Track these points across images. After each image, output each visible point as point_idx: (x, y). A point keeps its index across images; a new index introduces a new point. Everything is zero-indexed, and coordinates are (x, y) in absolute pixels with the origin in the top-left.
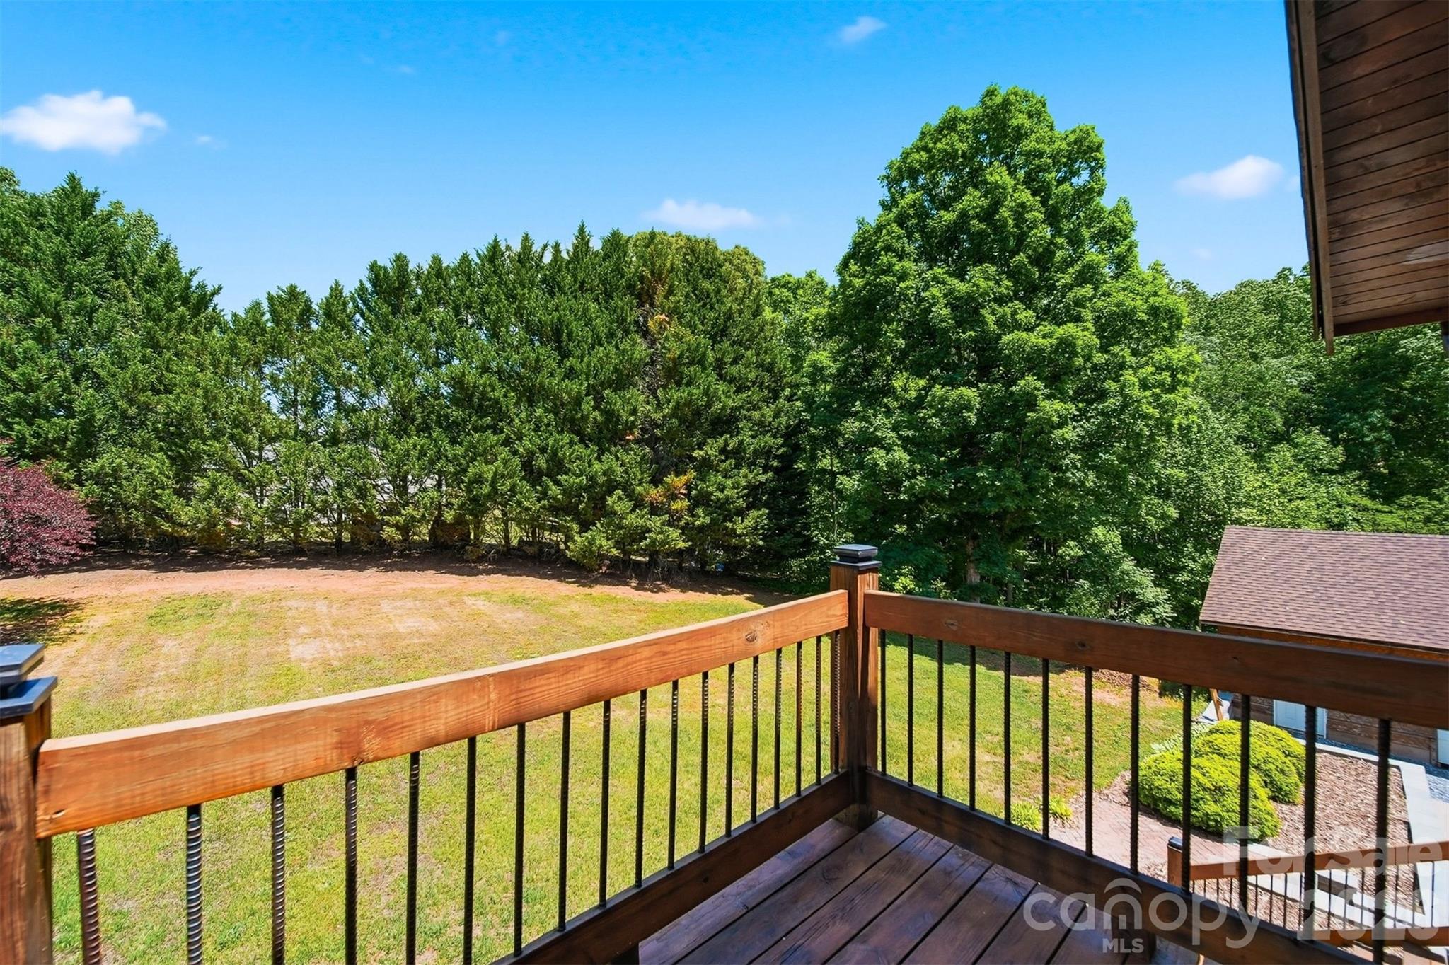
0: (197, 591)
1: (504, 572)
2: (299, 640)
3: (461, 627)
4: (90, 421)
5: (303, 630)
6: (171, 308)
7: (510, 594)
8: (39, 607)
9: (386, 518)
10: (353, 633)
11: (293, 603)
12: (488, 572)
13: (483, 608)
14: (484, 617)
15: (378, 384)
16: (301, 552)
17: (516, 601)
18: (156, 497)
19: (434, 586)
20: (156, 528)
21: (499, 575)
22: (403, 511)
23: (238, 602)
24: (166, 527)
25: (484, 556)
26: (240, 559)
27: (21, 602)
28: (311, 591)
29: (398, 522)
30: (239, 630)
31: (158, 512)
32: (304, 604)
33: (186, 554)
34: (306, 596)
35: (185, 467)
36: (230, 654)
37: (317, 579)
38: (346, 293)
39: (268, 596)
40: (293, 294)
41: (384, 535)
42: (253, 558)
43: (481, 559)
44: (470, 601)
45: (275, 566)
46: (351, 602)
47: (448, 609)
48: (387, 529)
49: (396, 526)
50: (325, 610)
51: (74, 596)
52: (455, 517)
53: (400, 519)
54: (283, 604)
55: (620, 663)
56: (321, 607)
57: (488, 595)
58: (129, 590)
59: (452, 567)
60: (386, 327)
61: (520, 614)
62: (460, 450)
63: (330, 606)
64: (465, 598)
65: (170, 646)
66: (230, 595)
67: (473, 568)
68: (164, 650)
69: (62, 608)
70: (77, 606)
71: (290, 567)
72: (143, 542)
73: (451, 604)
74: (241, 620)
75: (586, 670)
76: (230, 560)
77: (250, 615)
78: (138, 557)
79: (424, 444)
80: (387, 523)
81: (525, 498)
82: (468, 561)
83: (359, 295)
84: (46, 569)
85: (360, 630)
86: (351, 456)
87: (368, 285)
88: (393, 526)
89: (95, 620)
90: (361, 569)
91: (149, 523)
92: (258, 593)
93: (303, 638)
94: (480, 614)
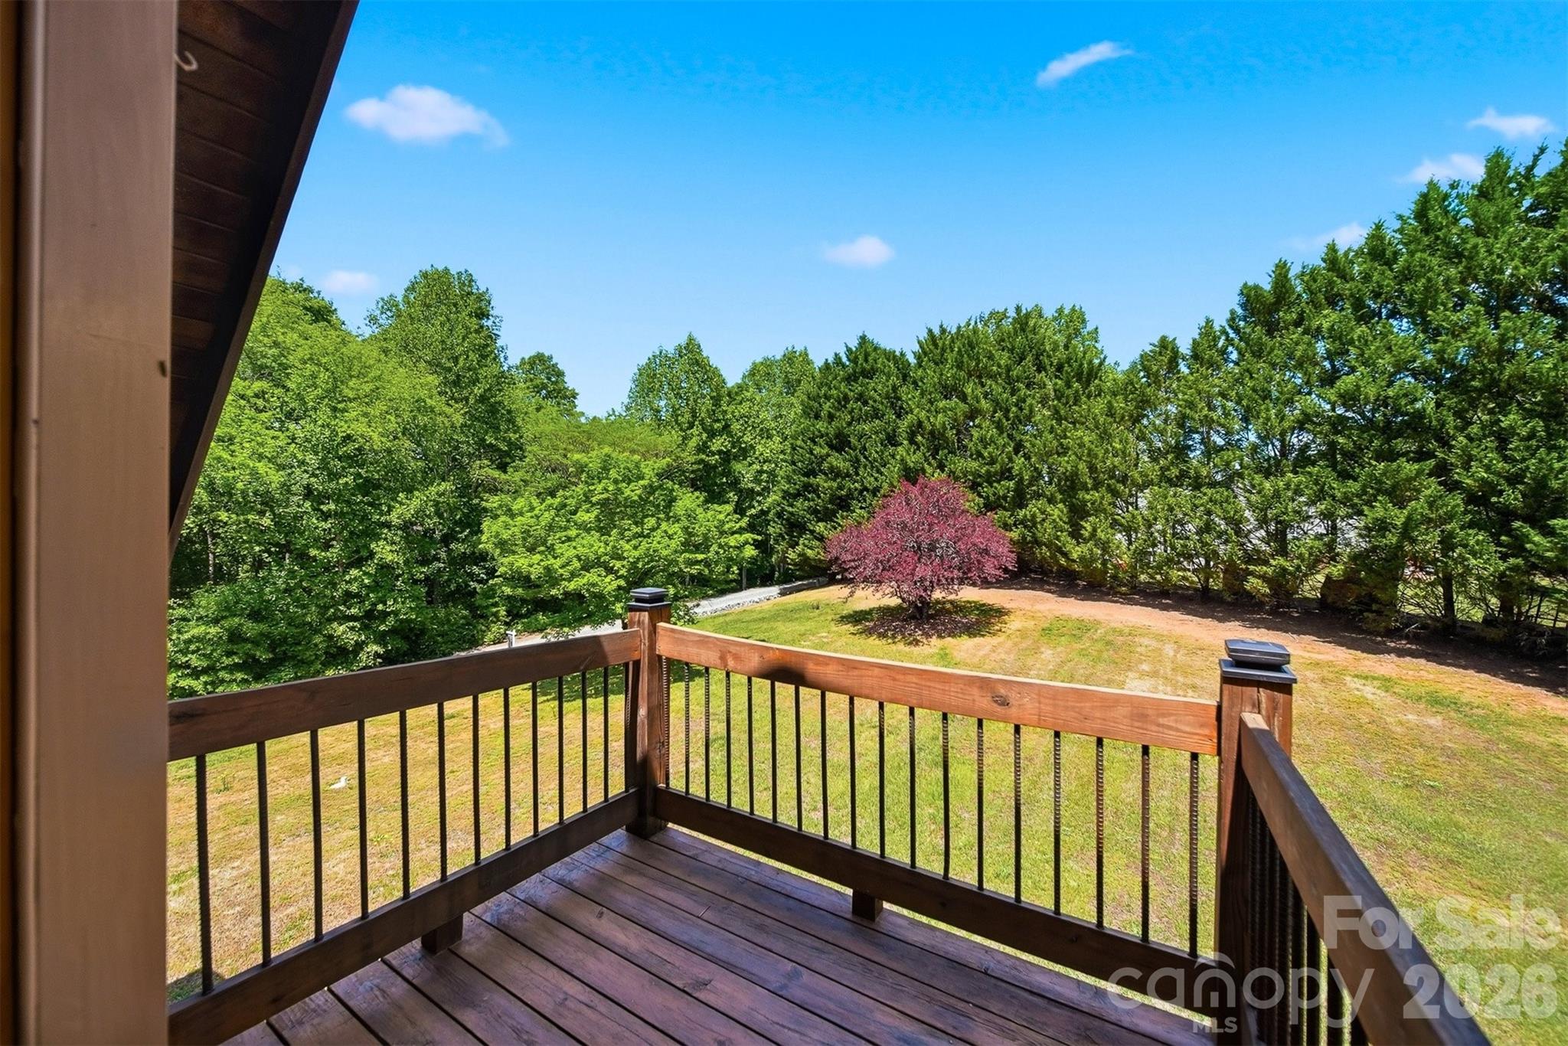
0: (1077, 616)
1: (1429, 657)
2: (1137, 675)
3: (1326, 711)
4: (1021, 480)
5: (1145, 667)
6: (1069, 385)
7: (1432, 689)
8: (991, 610)
9: (1251, 568)
10: (1189, 682)
11: (1145, 641)
12: (1401, 653)
13: (1370, 696)
14: (1368, 710)
15: (1246, 420)
16: (1165, 594)
17: (1436, 702)
18: (1058, 538)
19: (1307, 655)
20: (1057, 562)
21: (1423, 661)
22: (1272, 561)
23: (1102, 631)
24: (1063, 561)
25: (1398, 629)
26: (1115, 594)
27: (984, 605)
28: (1165, 633)
29: (1266, 573)
30: (1095, 653)
31: (1059, 550)
32: (1154, 644)
33: (1078, 585)
34: (1159, 638)
35: (1078, 513)
36: (1082, 671)
37: (1175, 622)
38: (1217, 328)
39: (1127, 630)
40: (1164, 344)
41: (1248, 586)
42: (1124, 594)
43: (1392, 633)
44: (1353, 683)
45: (1142, 605)
46: (1199, 652)
47: (1315, 686)
48: (1251, 579)
49: (1263, 577)
50: (1171, 653)
51: (1007, 606)
52: (1345, 571)
53: (1270, 571)
54: (1136, 639)
55: (856, 672)
56: (1169, 650)
57: (1387, 683)
58: (1038, 607)
59: (1344, 637)
60: (1258, 355)
61: (1435, 721)
62: (1353, 487)
63: (1177, 652)
64: (1348, 678)
65: (1047, 653)
66: (1099, 623)
67: (1379, 643)
68: (1043, 656)
69: (1000, 612)
70: (1007, 613)
71: (1154, 607)
72: (1051, 572)
73: (1323, 680)
74: (1099, 646)
75: (830, 667)
76: (1108, 594)
77: (1108, 643)
78: (1049, 584)
79: (1300, 483)
80: (1252, 573)
81: (1474, 554)
82: (1371, 633)
83: (1230, 326)
84: (986, 584)
85: (1198, 681)
86: (1211, 500)
87: (1240, 311)
88: (1259, 577)
89: (1014, 624)
90: (1220, 620)
91: (1053, 556)
92: (1120, 626)
93: (1143, 675)
94: (1362, 702)
